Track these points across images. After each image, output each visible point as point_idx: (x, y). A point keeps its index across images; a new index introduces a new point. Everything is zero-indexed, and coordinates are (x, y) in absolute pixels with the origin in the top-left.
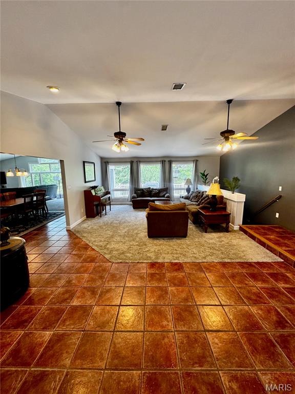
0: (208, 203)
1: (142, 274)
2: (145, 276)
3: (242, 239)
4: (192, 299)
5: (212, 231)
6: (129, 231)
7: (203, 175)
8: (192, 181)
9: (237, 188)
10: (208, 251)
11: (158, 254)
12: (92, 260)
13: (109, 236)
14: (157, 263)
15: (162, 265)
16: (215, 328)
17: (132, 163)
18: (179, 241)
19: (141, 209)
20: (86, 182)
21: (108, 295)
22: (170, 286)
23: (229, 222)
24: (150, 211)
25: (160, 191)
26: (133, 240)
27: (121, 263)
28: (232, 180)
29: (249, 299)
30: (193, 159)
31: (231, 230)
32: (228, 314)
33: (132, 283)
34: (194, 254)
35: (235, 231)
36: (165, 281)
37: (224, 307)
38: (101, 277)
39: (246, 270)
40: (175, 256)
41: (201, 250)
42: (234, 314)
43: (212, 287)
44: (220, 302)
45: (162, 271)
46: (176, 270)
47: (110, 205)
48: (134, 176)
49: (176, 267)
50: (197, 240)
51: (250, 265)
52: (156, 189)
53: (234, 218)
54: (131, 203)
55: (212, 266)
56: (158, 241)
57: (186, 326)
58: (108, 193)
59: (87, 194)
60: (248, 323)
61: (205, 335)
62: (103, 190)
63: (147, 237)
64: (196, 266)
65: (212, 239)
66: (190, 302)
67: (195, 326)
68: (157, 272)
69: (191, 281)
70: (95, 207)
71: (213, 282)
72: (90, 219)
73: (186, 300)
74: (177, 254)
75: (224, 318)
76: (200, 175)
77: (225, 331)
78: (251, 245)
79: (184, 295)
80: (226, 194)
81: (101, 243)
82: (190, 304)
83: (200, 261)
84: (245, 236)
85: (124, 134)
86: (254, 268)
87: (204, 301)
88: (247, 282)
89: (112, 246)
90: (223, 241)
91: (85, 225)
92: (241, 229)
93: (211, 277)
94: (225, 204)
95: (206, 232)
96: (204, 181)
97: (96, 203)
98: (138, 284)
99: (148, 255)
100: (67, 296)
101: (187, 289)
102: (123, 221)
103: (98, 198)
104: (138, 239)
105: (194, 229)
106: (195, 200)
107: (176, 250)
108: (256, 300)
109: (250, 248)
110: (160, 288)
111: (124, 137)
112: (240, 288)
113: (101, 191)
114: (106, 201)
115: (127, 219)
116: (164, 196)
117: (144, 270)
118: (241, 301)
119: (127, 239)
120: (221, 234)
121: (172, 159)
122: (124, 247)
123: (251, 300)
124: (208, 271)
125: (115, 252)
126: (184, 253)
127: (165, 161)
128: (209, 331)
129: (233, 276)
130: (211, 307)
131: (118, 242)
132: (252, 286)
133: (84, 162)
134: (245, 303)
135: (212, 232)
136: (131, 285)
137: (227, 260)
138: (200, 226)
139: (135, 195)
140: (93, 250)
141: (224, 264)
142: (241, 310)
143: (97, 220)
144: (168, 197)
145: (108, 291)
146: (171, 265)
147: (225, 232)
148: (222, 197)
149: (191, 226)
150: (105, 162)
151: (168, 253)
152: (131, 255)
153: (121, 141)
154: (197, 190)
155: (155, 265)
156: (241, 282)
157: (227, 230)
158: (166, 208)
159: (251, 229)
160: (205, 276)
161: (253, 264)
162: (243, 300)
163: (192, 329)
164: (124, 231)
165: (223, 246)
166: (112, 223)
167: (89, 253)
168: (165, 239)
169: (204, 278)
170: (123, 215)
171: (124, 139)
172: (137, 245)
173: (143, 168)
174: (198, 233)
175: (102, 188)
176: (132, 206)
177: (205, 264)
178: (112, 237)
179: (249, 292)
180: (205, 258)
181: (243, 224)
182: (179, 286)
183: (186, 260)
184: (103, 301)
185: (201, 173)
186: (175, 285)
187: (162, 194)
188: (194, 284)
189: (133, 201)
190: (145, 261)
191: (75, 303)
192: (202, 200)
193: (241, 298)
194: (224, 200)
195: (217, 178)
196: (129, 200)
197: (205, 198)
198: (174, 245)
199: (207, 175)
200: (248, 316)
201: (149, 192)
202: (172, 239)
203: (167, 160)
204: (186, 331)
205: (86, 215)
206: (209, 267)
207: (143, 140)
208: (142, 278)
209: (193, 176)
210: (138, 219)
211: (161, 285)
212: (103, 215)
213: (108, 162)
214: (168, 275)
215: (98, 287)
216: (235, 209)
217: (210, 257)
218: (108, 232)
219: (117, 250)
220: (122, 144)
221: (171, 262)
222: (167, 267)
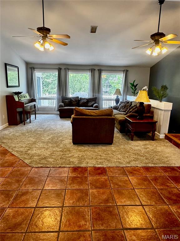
0: (135, 112)
1: (63, 178)
2: (66, 180)
3: (167, 146)
4: (113, 200)
5: (138, 139)
6: (53, 138)
7: (133, 85)
8: (122, 92)
9: (165, 97)
10: (133, 157)
11: (81, 159)
12: (11, 165)
13: (31, 142)
14: (80, 167)
15: (85, 169)
16: (133, 227)
17: (59, 70)
18: (104, 148)
19: (68, 119)
20: (8, 86)
21: (24, 198)
22: (92, 188)
23: (155, 130)
24: (75, 116)
25: (89, 100)
26: (57, 146)
27: (42, 167)
28: (160, 88)
29: (169, 199)
30: (123, 70)
31: (157, 138)
32: (148, 213)
33: (51, 186)
34: (119, 159)
35: (161, 140)
36: (87, 184)
37: (144, 207)
38: (18, 181)
39: (169, 174)
40: (100, 161)
41: (126, 156)
42: (154, 213)
43: (134, 189)
44: (141, 202)
45: (84, 175)
46: (99, 174)
47: (35, 114)
49: (99, 171)
50: (122, 147)
51: (173, 169)
52: (84, 99)
53: (160, 126)
54: (58, 113)
55: (135, 170)
56: (83, 147)
57: (104, 225)
58: (33, 100)
59: (9, 99)
60: (167, 220)
61: (123, 233)
62: (28, 98)
63: (72, 143)
64: (120, 170)
65: (137, 146)
66: (111, 202)
67: (113, 225)
68: (79, 176)
69: (113, 183)
70: (17, 114)
71: (135, 184)
72: (12, 126)
73: (107, 201)
74: (101, 159)
75: (144, 217)
76: (130, 85)
77: (144, 229)
78: (175, 152)
79: (105, 197)
80: (154, 103)
81: (22, 149)
82: (111, 204)
83: (124, 166)
84: (170, 144)
85: (48, 30)
86: (176, 172)
87: (125, 201)
88: (168, 184)
89: (34, 152)
90: (148, 148)
91: (6, 132)
92: (167, 137)
93: (133, 180)
94: (153, 113)
95: (132, 140)
96: (133, 91)
97: (19, 110)
98: (58, 187)
99: (71, 160)
101: (108, 191)
102: (49, 129)
103: (21, 104)
104: (61, 146)
105: (120, 137)
106: (123, 110)
107: (100, 156)
108: (176, 200)
109: (174, 154)
110: (81, 191)
111: (49, 33)
112: (161, 189)
113: (25, 97)
114: (31, 109)
115: (52, 127)
116: (92, 106)
117: (66, 173)
118: (162, 201)
119: (50, 145)
120: (147, 142)
121: (102, 68)
122: (47, 153)
123: (171, 200)
124: (131, 174)
125: (36, 158)
126: (109, 158)
127: (94, 70)
128: (127, 229)
129: (155, 179)
130: (131, 207)
131: (40, 148)
132: (173, 188)
133: (6, 65)
134: (165, 203)
135: (138, 140)
136: (50, 188)
137: (150, 165)
138: (127, 135)
139: (62, 104)
140: (13, 155)
141: (147, 169)
142: (161, 209)
143: (20, 127)
144: (96, 107)
145: (26, 193)
146: (94, 170)
147: (150, 140)
148: (149, 106)
149: (117, 134)
150: (31, 67)
151: (92, 158)
152: (53, 160)
153: (44, 37)
154: (126, 101)
155: (77, 170)
156: (162, 184)
157: (153, 138)
158: (92, 114)
159: (176, 137)
160: (127, 179)
161: (176, 168)
162: (163, 200)
163: (110, 227)
164: (47, 138)
165: (148, 152)
166: (36, 130)
167: (8, 158)
168: (91, 145)
169: (126, 181)
170: (49, 123)
171: (48, 35)
172: (61, 151)
173: (71, 75)
174: (124, 141)
175: (27, 95)
176: (59, 116)
177: (129, 168)
178: (35, 143)
179: (170, 193)
180: (129, 163)
181: (169, 132)
182: (100, 188)
183: (109, 165)
184: (17, 204)
185: (131, 84)
186: (96, 187)
187: (90, 104)
188: (116, 186)
189: (59, 110)
190: (67, 166)
192: (129, 109)
193: (162, 198)
194: (152, 109)
195: (145, 88)
196: (56, 109)
197: (133, 107)
198: (99, 151)
199: (137, 85)
200: (168, 215)
201: (78, 102)
202: (97, 146)
203: (97, 68)
204: (104, 230)
205: (8, 122)
206: (133, 171)
207: (69, 37)
208: (62, 181)
209: (123, 88)
210: (64, 127)
211: (82, 187)
212: (27, 123)
213: (34, 68)
214: (90, 178)
215: (14, 191)
216: (162, 117)
217: (134, 162)
218: (31, 139)
219: (39, 155)
220: (46, 41)
221: (94, 167)
222: (89, 171)
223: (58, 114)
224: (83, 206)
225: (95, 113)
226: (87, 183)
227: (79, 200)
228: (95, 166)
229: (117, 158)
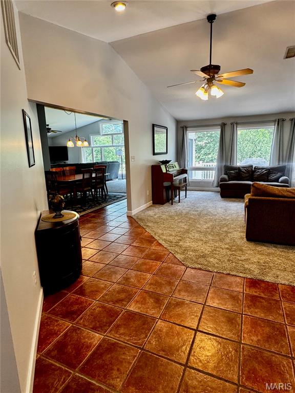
1: (235, 293)
2: (241, 298)
6: (213, 227)
11: (264, 268)
12: (158, 258)
13: (182, 230)
14: (263, 281)
15: (272, 287)
17: (223, 126)
19: (234, 199)
20: (154, 154)
21: (179, 310)
22: (291, 325)
24: (252, 196)
25: (270, 171)
26: (220, 240)
27: (200, 269)
33: (218, 302)
38: (170, 284)
45: (272, 296)
47: (186, 190)
48: (226, 147)
52: (263, 169)
54: (219, 189)
56: (265, 248)
58: (184, 171)
59: (155, 170)
62: (178, 168)
63: (245, 239)
68: (263, 295)
70: (164, 190)
72: (157, 206)
81: (171, 238)
85: (217, 68)
89: (187, 244)
91: (151, 213)
97: (166, 184)
98: (229, 306)
99: (246, 266)
100: (123, 296)
102: (205, 212)
103: (169, 177)
104: (228, 240)
111: (217, 73)
113: (174, 169)
114: (180, 183)
115: (210, 210)
116: (277, 180)
117: (239, 288)
119: (210, 237)
122: (206, 249)
125: (191, 253)
127: (283, 120)
131: (197, 240)
133: (153, 126)
136: (215, 305)
139: (226, 177)
140: (160, 245)
143: (166, 207)
144: (285, 181)
145: (180, 304)
146: (292, 291)
150: (182, 127)
151: (285, 270)
152: (216, 260)
153: (210, 81)
155: (259, 284)
158: (285, 194)
164: (205, 227)
166: (187, 213)
167: (154, 247)
168: (279, 246)
170: (205, 204)
171: (216, 76)
172: (228, 249)
175: (176, 164)
176: (219, 194)
178: (187, 231)
184: (171, 317)
187: (273, 177)
189: (221, 186)
190: (241, 275)
191: (133, 307)
196: (215, 184)
201: (251, 173)
203: (288, 118)
205: (153, 200)
207: (251, 71)
208: (234, 298)
210: (229, 212)
211: (270, 318)
212: (175, 202)
213: (186, 128)
214: (285, 305)
215: (165, 296)
218: (182, 225)
219: (195, 251)
220: (213, 85)
221: (291, 285)
222: (282, 291)
223: (218, 192)
224: (278, 354)
226: (281, 312)
227: (268, 338)
228: (293, 284)
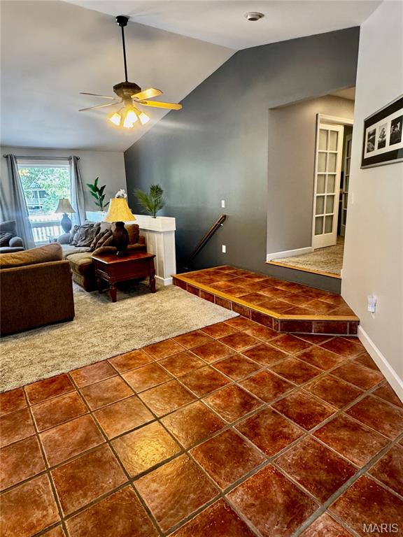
0: (111, 244)
3: (180, 297)
4: (98, 434)
5: (126, 295)
7: (95, 189)
8: (73, 205)
9: (161, 208)
10: (121, 334)
15: (18, 393)
16: (149, 466)
18: (56, 332)
22: (44, 430)
23: (154, 273)
28: (149, 191)
29: (199, 388)
30: (68, 156)
31: (159, 287)
32: (170, 429)
34: (94, 346)
35: (166, 288)
36: (30, 425)
37: (161, 420)
39: (191, 345)
40: (51, 363)
41: (108, 335)
42: (180, 423)
43: (136, 395)
44: (154, 415)
45: (17, 408)
46: (56, 392)
49: (55, 386)
50: (97, 319)
51: (195, 334)
53: (161, 263)
55: (133, 358)
57: (90, 493)
60: (203, 426)
61: (132, 489)
64: (100, 368)
65: (127, 310)
66: (94, 441)
67: (108, 483)
69: (92, 400)
71: (137, 385)
73: (86, 441)
74: (53, 358)
75: (164, 439)
76: (89, 189)
77: (168, 461)
78: (193, 304)
79: (78, 435)
80: (143, 221)
82: (95, 445)
83: (108, 356)
84: (183, 292)
86: (201, 338)
87: (123, 426)
88: (194, 364)
90: (147, 309)
92: (177, 282)
93: (132, 378)
94: (144, 240)
95: (114, 301)
96: (98, 201)
101: (84, 420)
105: (89, 301)
106: (83, 243)
107: (50, 351)
108: (210, 386)
109: (193, 308)
110: (18, 447)
112: (184, 377)
116: (6, 244)
118: (189, 397)
120: (144, 298)
123: (202, 389)
124: (125, 369)
126: (71, 352)
128: (137, 477)
129: (171, 362)
130: (138, 431)
132: (203, 366)
134: (194, 398)
135: (125, 299)
137: (157, 340)
138: (101, 292)
141: (153, 348)
142: (190, 411)
144: (18, 244)
146: (42, 386)
147: (149, 292)
148: (136, 228)
149: (80, 295)
151: (31, 363)
154: (86, 222)
156: (183, 367)
157: (152, 289)
158: (11, 262)
159: (191, 278)
160: (120, 381)
161: (200, 332)
162: (191, 394)
163: (103, 491)
165: (149, 317)
168: (20, 335)
169: (119, 384)
174: (99, 306)
177: (119, 358)
179: (198, 377)
180: (117, 347)
181: (179, 270)
182: (64, 421)
183: (77, 364)
185: (90, 186)
186: (55, 423)
188: (100, 403)
192: (97, 240)
193: (188, 392)
194: (141, 234)
195: (122, 192)
197: (103, 234)
198: (46, 342)
199: (103, 188)
200: (202, 414)
202: (39, 332)
204: (92, 503)
206: (128, 361)
209: (74, 195)
211: (17, 438)
216: (162, 247)
217: (127, 343)
221: (40, 380)
222: (29, 394)
224: (30, 479)
225: (17, 258)
226: (30, 422)
227: (16, 469)
228: (42, 377)
229: (90, 345)
